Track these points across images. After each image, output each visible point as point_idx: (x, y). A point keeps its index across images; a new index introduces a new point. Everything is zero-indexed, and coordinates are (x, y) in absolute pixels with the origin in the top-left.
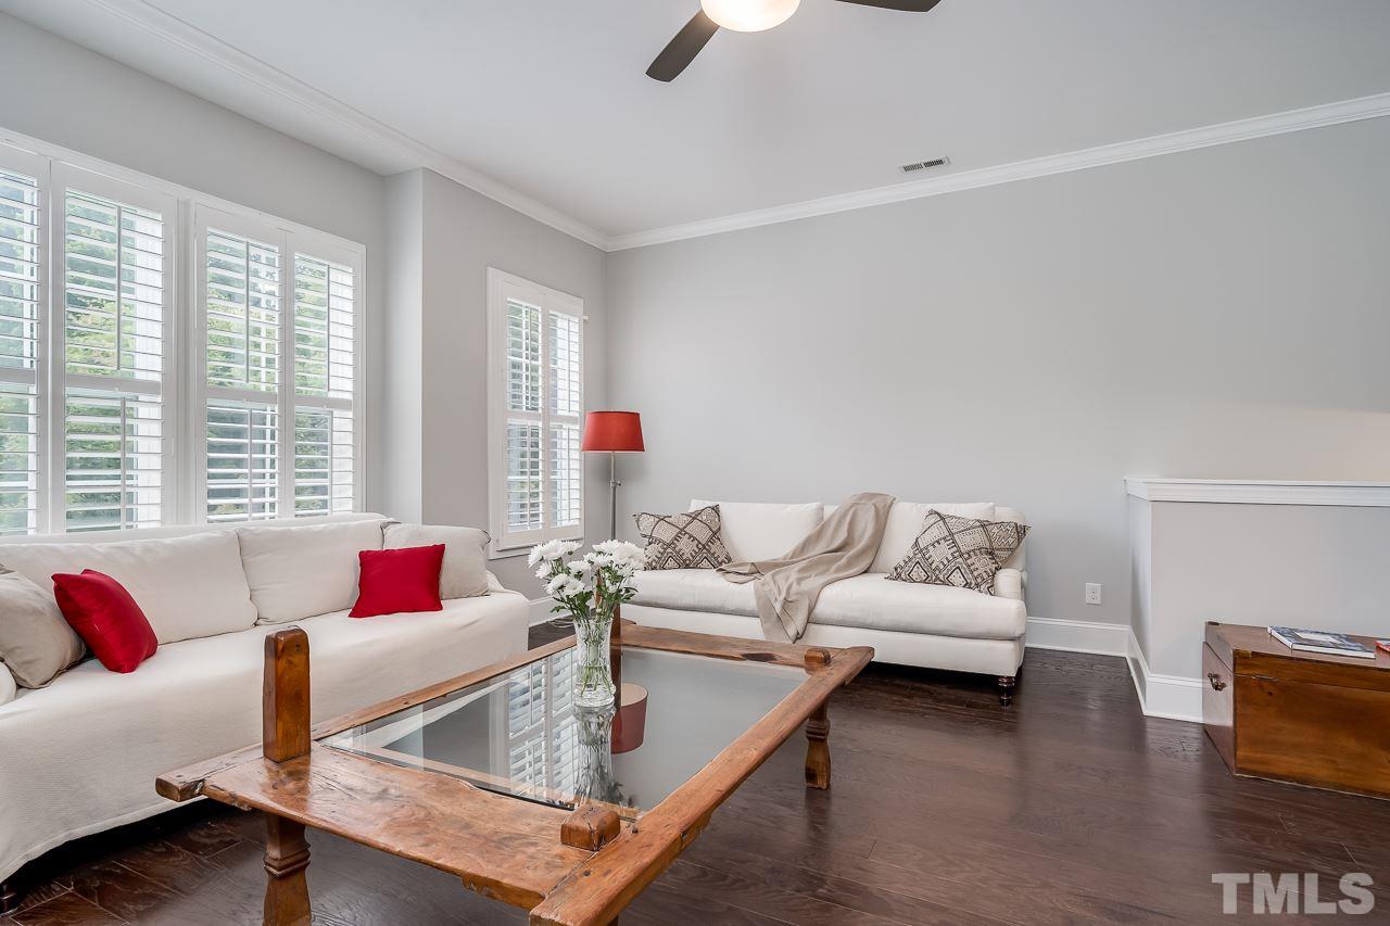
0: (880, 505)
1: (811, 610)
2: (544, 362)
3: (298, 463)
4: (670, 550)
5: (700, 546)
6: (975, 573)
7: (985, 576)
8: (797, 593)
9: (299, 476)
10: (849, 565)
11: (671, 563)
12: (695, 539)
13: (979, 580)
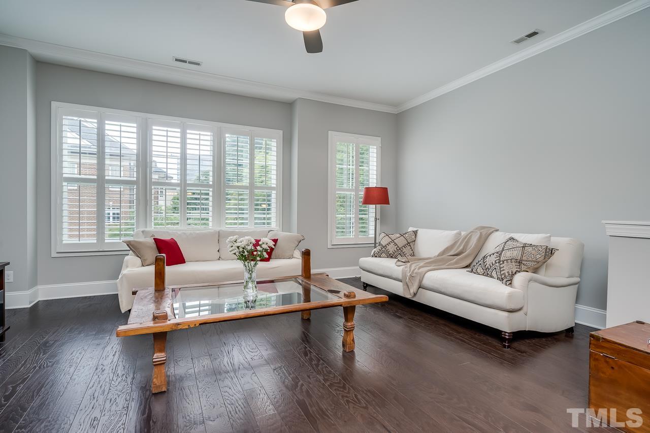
0: (484, 233)
1: (421, 282)
2: (355, 167)
3: (256, 209)
4: (383, 249)
5: (398, 248)
6: (502, 272)
7: (507, 274)
8: (416, 273)
9: (255, 213)
10: (456, 263)
11: (383, 255)
12: (397, 245)
13: (503, 276)
